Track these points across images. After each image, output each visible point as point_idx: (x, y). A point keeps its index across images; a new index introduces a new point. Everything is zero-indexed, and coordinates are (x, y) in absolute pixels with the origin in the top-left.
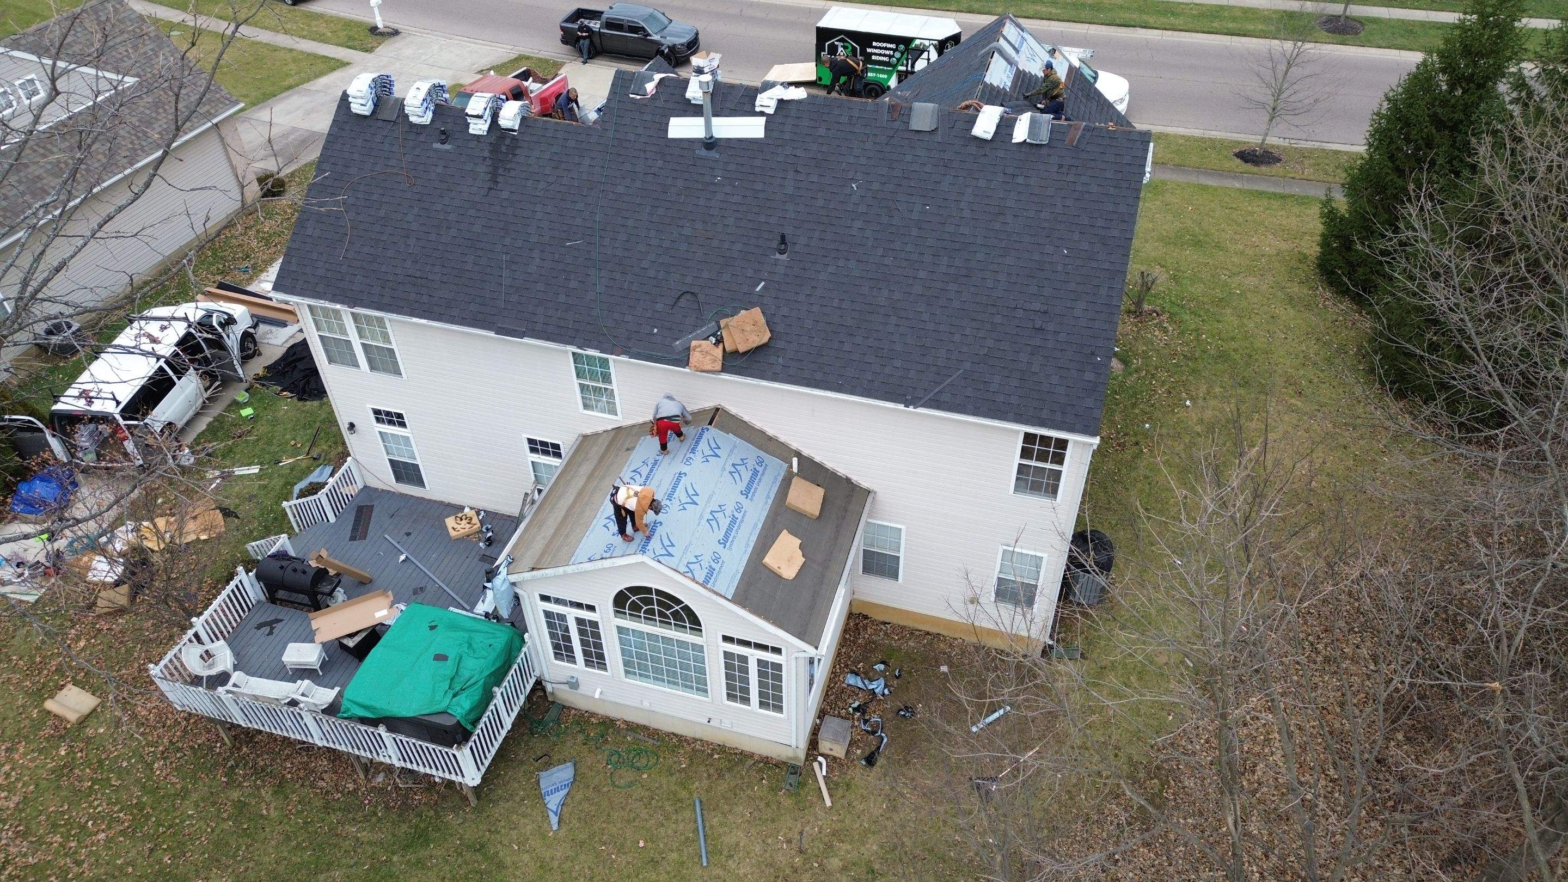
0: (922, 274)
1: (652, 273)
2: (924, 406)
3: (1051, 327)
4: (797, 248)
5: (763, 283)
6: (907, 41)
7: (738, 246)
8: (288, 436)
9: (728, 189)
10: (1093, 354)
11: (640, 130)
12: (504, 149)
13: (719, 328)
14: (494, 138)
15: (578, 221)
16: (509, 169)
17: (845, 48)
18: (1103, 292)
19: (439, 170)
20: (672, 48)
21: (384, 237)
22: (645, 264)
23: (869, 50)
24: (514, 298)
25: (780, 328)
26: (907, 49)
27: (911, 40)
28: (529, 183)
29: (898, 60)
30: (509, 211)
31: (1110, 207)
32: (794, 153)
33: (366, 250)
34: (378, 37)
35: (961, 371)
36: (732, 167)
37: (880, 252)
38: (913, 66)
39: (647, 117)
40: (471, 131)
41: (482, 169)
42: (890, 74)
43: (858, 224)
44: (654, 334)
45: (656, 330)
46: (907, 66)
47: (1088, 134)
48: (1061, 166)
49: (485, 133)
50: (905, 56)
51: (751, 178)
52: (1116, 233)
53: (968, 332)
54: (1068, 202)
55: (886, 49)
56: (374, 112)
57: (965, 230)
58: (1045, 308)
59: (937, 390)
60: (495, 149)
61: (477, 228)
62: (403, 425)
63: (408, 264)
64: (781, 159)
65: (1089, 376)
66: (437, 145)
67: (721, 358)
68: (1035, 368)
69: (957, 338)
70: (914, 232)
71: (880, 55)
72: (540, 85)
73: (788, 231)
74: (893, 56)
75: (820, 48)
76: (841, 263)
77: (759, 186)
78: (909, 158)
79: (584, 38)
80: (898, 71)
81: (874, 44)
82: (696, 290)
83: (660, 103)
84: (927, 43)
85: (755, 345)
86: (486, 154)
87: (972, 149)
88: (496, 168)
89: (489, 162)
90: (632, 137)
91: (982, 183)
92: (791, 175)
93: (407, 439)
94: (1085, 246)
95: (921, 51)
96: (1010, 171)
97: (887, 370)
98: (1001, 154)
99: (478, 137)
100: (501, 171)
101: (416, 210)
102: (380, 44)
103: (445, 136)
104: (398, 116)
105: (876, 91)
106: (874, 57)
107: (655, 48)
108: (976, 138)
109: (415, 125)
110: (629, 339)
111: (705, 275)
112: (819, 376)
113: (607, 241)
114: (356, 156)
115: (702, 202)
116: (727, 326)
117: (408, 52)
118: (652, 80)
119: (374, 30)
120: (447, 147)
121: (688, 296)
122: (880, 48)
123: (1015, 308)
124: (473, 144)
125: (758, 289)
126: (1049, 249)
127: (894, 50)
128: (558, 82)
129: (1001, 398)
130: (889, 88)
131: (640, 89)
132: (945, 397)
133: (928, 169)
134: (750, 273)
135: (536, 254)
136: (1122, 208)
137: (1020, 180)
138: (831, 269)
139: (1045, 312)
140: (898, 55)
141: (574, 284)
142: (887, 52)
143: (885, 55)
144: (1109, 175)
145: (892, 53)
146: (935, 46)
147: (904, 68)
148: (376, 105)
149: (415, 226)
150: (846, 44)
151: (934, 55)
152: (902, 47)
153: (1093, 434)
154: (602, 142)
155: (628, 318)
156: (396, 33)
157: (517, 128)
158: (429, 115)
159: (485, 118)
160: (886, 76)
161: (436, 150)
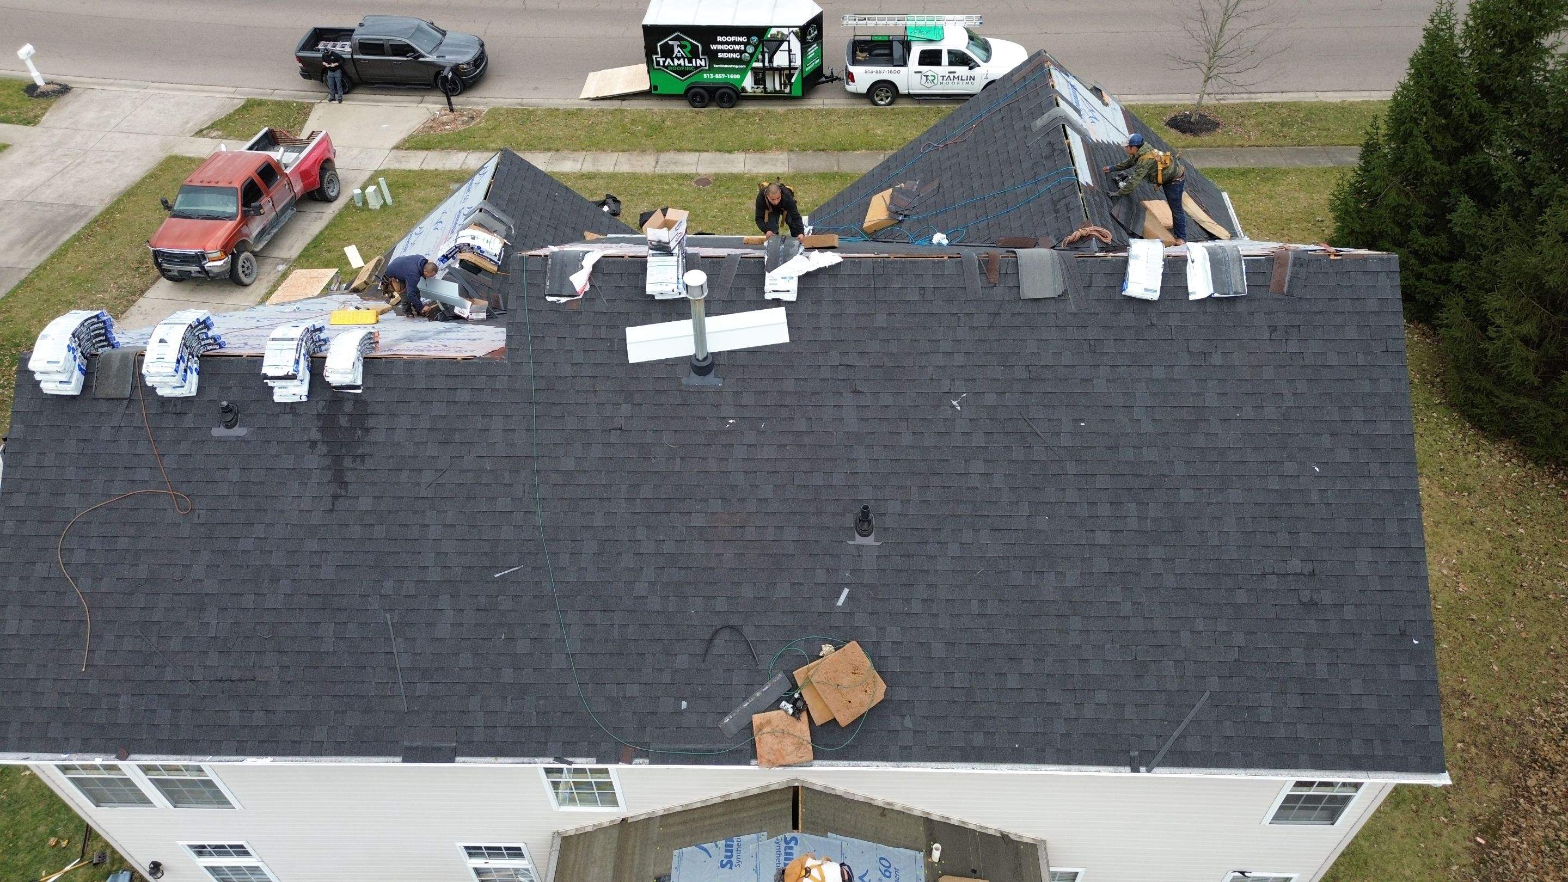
0: (1102, 538)
1: (655, 603)
2: (1163, 763)
3: (1327, 597)
4: (889, 522)
5: (846, 591)
6: (760, 31)
7: (791, 534)
8: (41, 829)
9: (750, 438)
10: (1403, 634)
11: (578, 357)
12: (344, 421)
13: (795, 687)
14: (322, 403)
15: (507, 532)
16: (363, 457)
17: (682, 47)
18: (1392, 528)
19: (234, 475)
20: (456, 69)
21: (157, 616)
22: (641, 588)
23: (713, 47)
24: (422, 689)
25: (894, 665)
26: (761, 40)
27: (765, 29)
28: (404, 477)
29: (752, 55)
30: (379, 532)
31: (1366, 387)
32: (845, 362)
33: (128, 645)
34: (41, 100)
35: (1207, 694)
36: (748, 399)
37: (1025, 509)
38: (771, 61)
39: (584, 332)
40: (277, 398)
41: (313, 462)
42: (743, 73)
43: (978, 467)
44: (682, 713)
45: (684, 705)
46: (763, 61)
47: (1303, 272)
48: (1273, 329)
49: (304, 399)
50: (760, 49)
51: (784, 413)
52: (1385, 428)
53: (1199, 625)
54: (1301, 387)
55: (735, 43)
56: (86, 387)
57: (1149, 454)
58: (1307, 568)
59: (1176, 734)
60: (327, 421)
61: (328, 572)
62: (246, 853)
63: (213, 658)
64: (826, 375)
65: (1408, 672)
66: (219, 432)
67: (809, 739)
68: (1322, 671)
69: (1185, 637)
70: (1072, 468)
71: (728, 51)
72: (295, 155)
73: (867, 495)
74: (745, 51)
75: (650, 51)
76: (967, 536)
77: (802, 426)
78: (1032, 346)
79: (333, 69)
80: (753, 69)
81: (719, 39)
82: (735, 621)
83: (601, 305)
84: (786, 31)
85: (865, 709)
86: (315, 435)
87: (1128, 318)
88: (338, 459)
89: (322, 449)
90: (567, 370)
91: (1159, 372)
92: (847, 398)
93: (254, 870)
94: (1343, 455)
95: (778, 42)
96: (1196, 346)
97: (1088, 712)
98: (1174, 320)
99: (292, 407)
100: (348, 463)
101: (205, 557)
102: (46, 109)
103: (230, 415)
104: (134, 388)
105: (729, 95)
106: (720, 55)
107: (432, 72)
108: (1131, 299)
109: (170, 399)
110: (641, 728)
111: (747, 591)
112: (978, 740)
113: (565, 559)
114: (70, 473)
115: (713, 465)
116: (808, 681)
117: (90, 116)
118: (578, 267)
119: (31, 89)
120: (239, 431)
121: (726, 635)
122: (728, 43)
123: (1264, 574)
124: (286, 420)
125: (840, 602)
126: (1290, 468)
127: (746, 44)
128: (319, 144)
129: (1281, 732)
130: (744, 89)
131: (562, 286)
132: (1193, 744)
133: (1067, 359)
134: (821, 576)
135: (445, 602)
136: (1385, 387)
137: (1217, 360)
138: (954, 549)
139: (1312, 574)
140: (750, 49)
141: (522, 646)
142: (737, 47)
143: (734, 51)
144: (1351, 333)
145: (742, 47)
146: (796, 34)
147: (760, 65)
148: (87, 373)
149: (210, 586)
150: (683, 43)
151: (796, 45)
152: (755, 39)
153: (1439, 769)
154: (517, 386)
155: (633, 690)
156: (64, 90)
157: (359, 382)
158: (193, 379)
159: (300, 376)
160: (738, 76)
161: (220, 441)
